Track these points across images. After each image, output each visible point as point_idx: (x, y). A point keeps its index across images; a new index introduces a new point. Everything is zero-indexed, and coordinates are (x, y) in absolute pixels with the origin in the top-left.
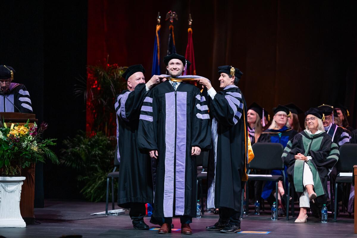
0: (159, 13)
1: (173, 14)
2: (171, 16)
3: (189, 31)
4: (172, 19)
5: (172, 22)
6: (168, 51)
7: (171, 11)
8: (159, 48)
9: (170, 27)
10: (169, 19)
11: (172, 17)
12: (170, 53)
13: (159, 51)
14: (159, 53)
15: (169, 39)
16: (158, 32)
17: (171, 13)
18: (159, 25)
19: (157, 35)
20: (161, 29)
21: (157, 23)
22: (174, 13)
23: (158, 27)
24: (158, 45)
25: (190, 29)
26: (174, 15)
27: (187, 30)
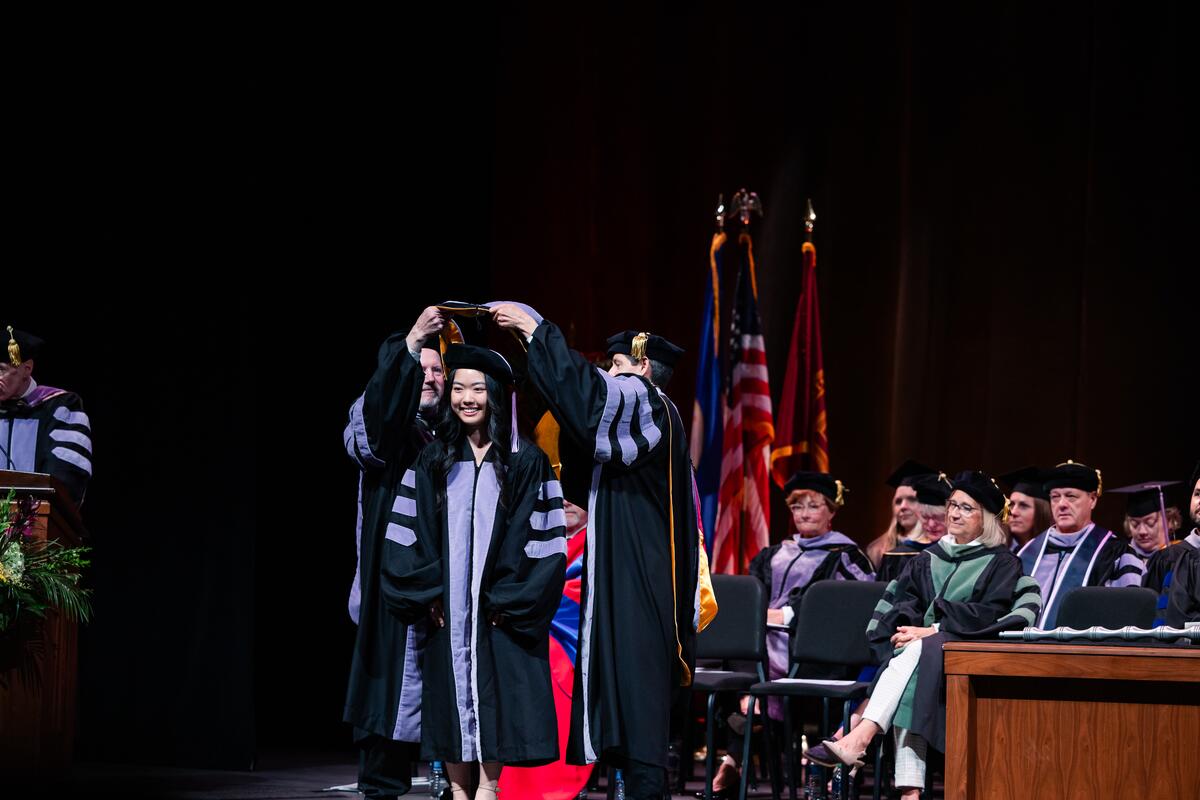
0: (721, 196)
1: (751, 198)
2: (744, 204)
3: (804, 250)
4: (746, 213)
5: (747, 222)
6: (734, 312)
7: (743, 190)
8: (717, 302)
9: (741, 236)
10: (739, 215)
11: (745, 208)
12: (738, 317)
13: (717, 311)
14: (717, 317)
15: (739, 274)
16: (716, 253)
17: (742, 195)
18: (719, 233)
19: (713, 264)
20: (724, 246)
21: (715, 228)
22: (754, 194)
23: (718, 240)
24: (716, 294)
25: (808, 246)
26: (751, 201)
27: (801, 247)
